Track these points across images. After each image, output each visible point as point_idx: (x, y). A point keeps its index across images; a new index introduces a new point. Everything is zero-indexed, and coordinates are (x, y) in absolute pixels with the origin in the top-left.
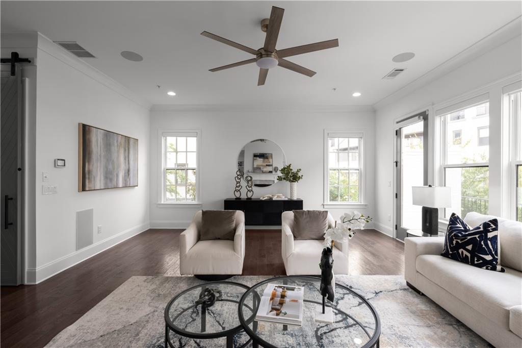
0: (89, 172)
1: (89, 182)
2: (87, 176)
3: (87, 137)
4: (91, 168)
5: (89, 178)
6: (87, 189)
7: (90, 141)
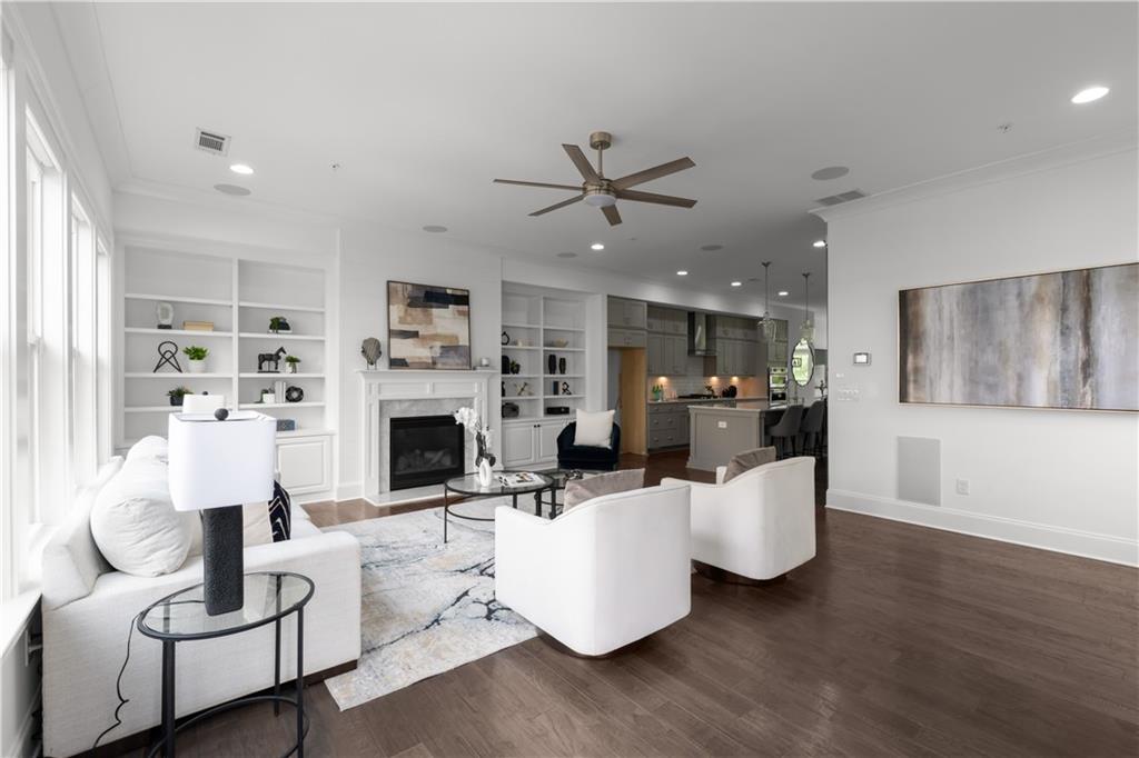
0: (917, 370)
1: (915, 389)
2: (911, 378)
3: (910, 310)
4: (922, 363)
5: (916, 381)
6: (911, 400)
7: (917, 315)
